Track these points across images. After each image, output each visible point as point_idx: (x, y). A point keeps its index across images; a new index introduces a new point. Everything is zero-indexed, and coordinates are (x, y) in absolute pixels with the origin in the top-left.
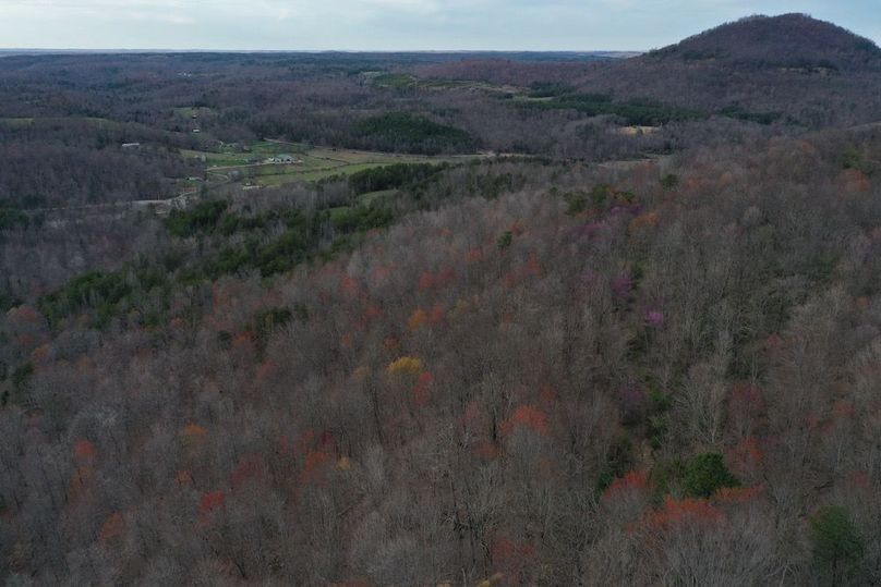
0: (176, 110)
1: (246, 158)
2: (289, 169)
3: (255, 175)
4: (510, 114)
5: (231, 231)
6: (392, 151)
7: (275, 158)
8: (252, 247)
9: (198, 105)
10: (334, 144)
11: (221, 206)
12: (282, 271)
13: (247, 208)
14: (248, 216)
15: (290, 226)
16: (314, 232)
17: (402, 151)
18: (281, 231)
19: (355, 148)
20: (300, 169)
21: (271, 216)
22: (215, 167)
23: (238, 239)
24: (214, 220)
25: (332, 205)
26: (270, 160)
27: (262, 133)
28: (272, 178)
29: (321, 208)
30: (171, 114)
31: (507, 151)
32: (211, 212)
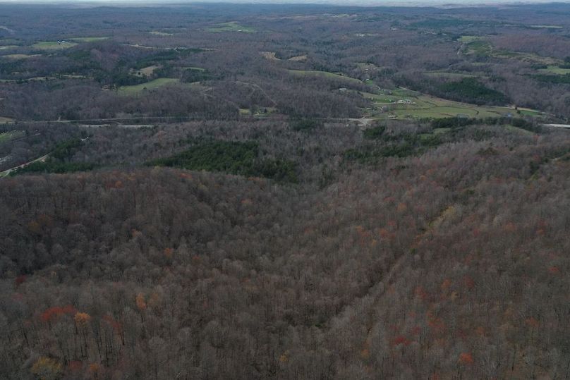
0: (358, 64)
1: (390, 98)
2: (409, 107)
3: (393, 109)
4: (533, 84)
5: (387, 140)
6: (460, 101)
7: (404, 99)
8: (394, 147)
9: (369, 62)
10: (432, 94)
11: (383, 129)
12: (403, 156)
13: (393, 132)
14: (393, 135)
15: (406, 140)
16: (414, 143)
17: (465, 102)
18: (403, 142)
19: (442, 98)
20: (413, 107)
21: (400, 136)
22: (376, 103)
23: (390, 144)
24: (381, 134)
25: (423, 133)
26: (400, 101)
27: (398, 83)
28: (400, 111)
29: (419, 134)
30: (356, 67)
31: (522, 107)
32: (380, 131)
